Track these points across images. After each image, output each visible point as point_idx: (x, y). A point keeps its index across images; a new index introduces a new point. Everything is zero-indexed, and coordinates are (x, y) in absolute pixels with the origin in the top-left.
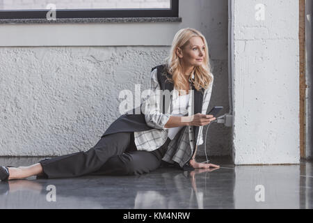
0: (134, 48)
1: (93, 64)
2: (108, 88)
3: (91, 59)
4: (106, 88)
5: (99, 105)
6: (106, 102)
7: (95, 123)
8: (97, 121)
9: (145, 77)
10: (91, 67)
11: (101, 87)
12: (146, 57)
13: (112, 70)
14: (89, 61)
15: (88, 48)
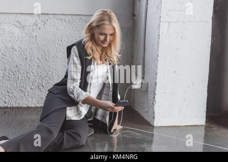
0: (55, 16)
1: (18, 29)
2: (31, 49)
3: (17, 24)
4: (29, 49)
5: (23, 64)
6: (29, 61)
7: (18, 79)
8: (20, 77)
9: (62, 40)
10: (17, 31)
11: (25, 48)
12: (64, 24)
13: (35, 34)
14: (15, 25)
15: (15, 15)
